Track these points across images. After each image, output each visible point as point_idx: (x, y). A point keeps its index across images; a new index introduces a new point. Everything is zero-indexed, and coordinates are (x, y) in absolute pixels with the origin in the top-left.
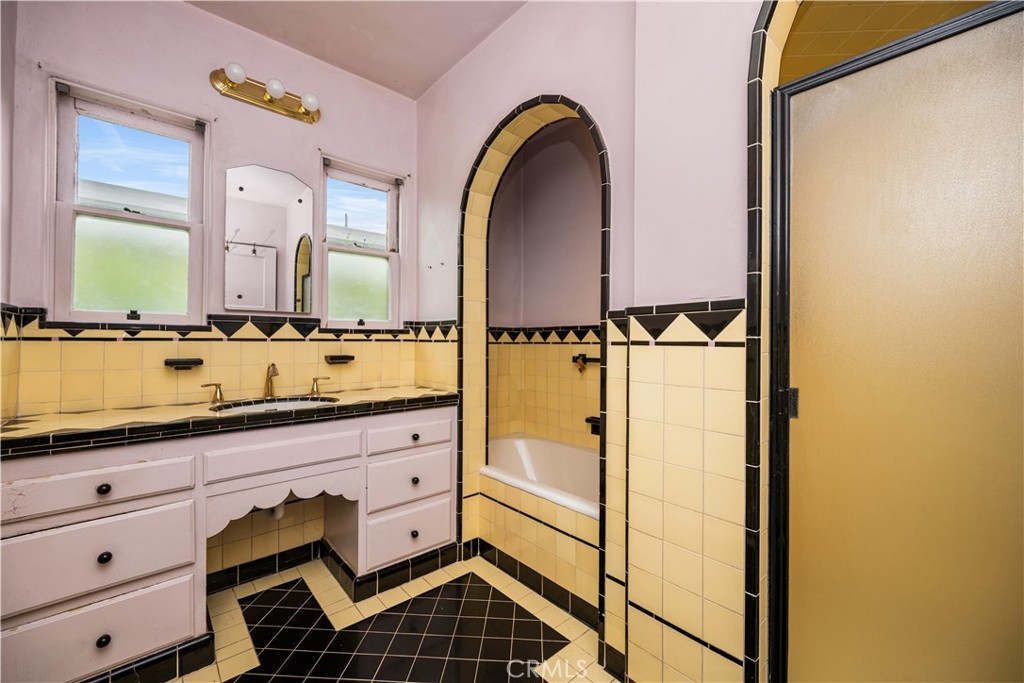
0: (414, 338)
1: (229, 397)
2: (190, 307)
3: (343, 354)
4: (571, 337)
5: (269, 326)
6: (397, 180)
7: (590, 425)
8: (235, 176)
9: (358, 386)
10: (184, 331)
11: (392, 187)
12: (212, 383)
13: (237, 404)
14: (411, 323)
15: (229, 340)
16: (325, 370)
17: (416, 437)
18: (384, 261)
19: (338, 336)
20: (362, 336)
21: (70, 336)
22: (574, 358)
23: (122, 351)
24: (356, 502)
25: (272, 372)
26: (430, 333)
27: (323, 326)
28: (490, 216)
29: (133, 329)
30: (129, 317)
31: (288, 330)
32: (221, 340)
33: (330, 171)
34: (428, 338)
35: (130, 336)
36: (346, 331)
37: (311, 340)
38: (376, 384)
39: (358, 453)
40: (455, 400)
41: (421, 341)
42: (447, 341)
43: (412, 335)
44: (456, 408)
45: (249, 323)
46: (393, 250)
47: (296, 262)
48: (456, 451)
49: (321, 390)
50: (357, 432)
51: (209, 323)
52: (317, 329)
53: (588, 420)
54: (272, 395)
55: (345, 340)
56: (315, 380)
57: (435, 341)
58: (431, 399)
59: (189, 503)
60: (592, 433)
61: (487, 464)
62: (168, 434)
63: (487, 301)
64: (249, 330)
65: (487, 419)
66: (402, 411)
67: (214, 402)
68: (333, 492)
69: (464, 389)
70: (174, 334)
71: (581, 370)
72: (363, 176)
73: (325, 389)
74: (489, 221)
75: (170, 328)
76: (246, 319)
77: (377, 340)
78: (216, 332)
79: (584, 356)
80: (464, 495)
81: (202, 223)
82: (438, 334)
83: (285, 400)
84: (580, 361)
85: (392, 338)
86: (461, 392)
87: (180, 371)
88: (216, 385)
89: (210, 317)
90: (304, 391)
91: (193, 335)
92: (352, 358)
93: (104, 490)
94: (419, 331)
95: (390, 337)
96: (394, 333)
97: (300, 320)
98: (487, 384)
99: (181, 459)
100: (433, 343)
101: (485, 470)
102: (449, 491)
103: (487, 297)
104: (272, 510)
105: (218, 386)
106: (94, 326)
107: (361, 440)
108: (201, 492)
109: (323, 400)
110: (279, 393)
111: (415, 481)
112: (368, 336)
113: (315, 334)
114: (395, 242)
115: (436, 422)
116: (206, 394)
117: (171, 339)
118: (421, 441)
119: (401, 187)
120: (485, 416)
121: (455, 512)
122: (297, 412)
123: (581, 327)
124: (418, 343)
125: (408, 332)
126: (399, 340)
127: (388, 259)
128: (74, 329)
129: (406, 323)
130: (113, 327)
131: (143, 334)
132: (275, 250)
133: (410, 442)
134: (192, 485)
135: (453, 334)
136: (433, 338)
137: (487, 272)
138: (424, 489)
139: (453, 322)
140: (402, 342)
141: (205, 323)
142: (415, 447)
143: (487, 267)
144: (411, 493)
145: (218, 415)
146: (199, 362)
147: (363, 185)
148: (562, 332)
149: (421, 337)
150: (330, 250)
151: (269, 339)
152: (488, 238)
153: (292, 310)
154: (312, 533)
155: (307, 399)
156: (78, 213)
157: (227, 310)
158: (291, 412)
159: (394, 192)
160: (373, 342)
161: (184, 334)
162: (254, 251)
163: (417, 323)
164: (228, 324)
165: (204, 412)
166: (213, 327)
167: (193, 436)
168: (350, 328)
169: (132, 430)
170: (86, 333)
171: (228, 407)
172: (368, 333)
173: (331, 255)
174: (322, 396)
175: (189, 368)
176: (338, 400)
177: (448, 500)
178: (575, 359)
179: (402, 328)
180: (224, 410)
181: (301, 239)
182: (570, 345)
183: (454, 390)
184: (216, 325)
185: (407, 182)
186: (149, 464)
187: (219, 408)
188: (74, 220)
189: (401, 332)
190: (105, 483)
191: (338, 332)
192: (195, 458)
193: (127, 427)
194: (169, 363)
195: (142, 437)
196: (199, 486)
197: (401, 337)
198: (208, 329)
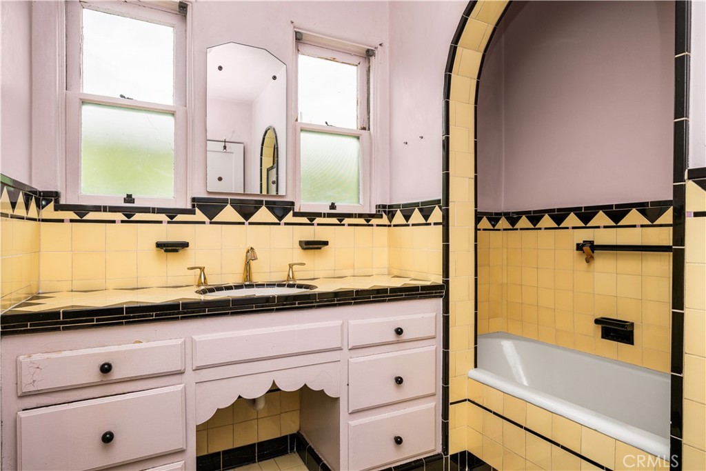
0: (387, 222)
1: (213, 281)
2: (176, 191)
3: (317, 239)
4: (572, 220)
5: (246, 209)
6: (368, 51)
7: (600, 326)
8: (215, 56)
9: (331, 274)
10: (172, 213)
11: (361, 60)
12: (196, 266)
13: (219, 289)
14: (384, 206)
15: (211, 223)
16: (299, 255)
17: (399, 332)
18: (355, 140)
19: (312, 220)
20: (335, 221)
21: (78, 218)
22: (578, 245)
23: (121, 232)
24: (336, 400)
25: (251, 255)
26: (407, 217)
27: (296, 210)
28: (479, 77)
29: (129, 211)
30: (125, 201)
31: (263, 214)
32: (204, 223)
33: (301, 47)
34: (405, 222)
35: (126, 219)
36: (319, 215)
37: (286, 224)
38: (349, 272)
39: (339, 345)
40: (440, 291)
41: (395, 226)
42: (430, 224)
43: (385, 220)
44: (441, 301)
45: (229, 206)
46: (364, 129)
47: (261, 155)
48: (441, 350)
49: (296, 277)
50: (339, 323)
51: (193, 206)
52: (291, 212)
53: (597, 321)
54: (250, 280)
55: (318, 224)
56: (291, 266)
57: (413, 225)
58: (416, 288)
59: (180, 387)
60: (603, 337)
61: (476, 366)
62: (162, 315)
63: (476, 177)
64: (229, 213)
65: (476, 314)
66: (384, 301)
67: (199, 286)
68: (315, 387)
69: (451, 279)
70: (163, 217)
71: (587, 261)
72: (333, 49)
73: (301, 275)
74: (478, 83)
75: (160, 211)
76: (225, 202)
77: (349, 225)
78: (199, 215)
79: (591, 243)
80: (450, 401)
81: (186, 106)
82: (417, 217)
83: (262, 285)
84: (587, 248)
85: (365, 223)
86: (447, 283)
87: (169, 254)
88: (200, 268)
89: (194, 200)
90: (280, 277)
91: (179, 217)
92: (326, 243)
93: (106, 369)
94: (393, 216)
95: (362, 221)
96: (368, 217)
97: (274, 203)
98: (476, 275)
99: (173, 342)
100: (411, 227)
101: (474, 373)
102: (434, 395)
103: (476, 172)
104: (254, 401)
105: (202, 269)
106: (97, 209)
107: (342, 330)
108: (189, 376)
109: (300, 286)
110: (257, 279)
111: (399, 381)
112: (341, 221)
113: (289, 218)
114: (366, 120)
115: (420, 316)
116: (193, 277)
117: (161, 222)
118: (405, 336)
119: (372, 59)
120: (473, 312)
121: (440, 419)
122: (280, 297)
123: (586, 208)
124: (392, 228)
125: (381, 217)
126: (372, 225)
127: (358, 138)
128: (81, 211)
129: (378, 206)
130: (114, 209)
131: (137, 217)
132: (242, 145)
133: (392, 337)
134: (183, 369)
135: (437, 215)
136: (411, 221)
137: (476, 142)
138: (408, 390)
139: (438, 202)
140: (375, 227)
141: (189, 206)
142: (398, 342)
143: (476, 137)
144: (392, 393)
145: (203, 297)
146: (185, 245)
147: (334, 60)
148: (559, 216)
149: (395, 221)
150: (301, 130)
151: (247, 223)
152: (476, 103)
153: (259, 193)
154: (289, 425)
155: (284, 285)
156: (84, 102)
157: (210, 193)
158: (274, 297)
159: (364, 65)
160: (346, 227)
161: (172, 217)
162: (225, 147)
163: (390, 207)
164: (209, 207)
165: (191, 295)
166: (197, 209)
167: (183, 318)
168: (323, 212)
169: (130, 310)
170: (91, 216)
171: (211, 290)
172: (341, 217)
173: (303, 135)
174: (298, 282)
175: (176, 251)
176: (316, 287)
177: (433, 404)
178: (580, 247)
179: (374, 211)
180: (208, 294)
181: (266, 132)
182: (570, 231)
183: (439, 280)
184: (198, 208)
185: (379, 52)
186: (144, 345)
187: (204, 292)
188: (80, 108)
189: (372, 216)
190: (107, 361)
191: (312, 216)
192: (185, 340)
193: (125, 306)
194: (159, 245)
195: (139, 317)
196: (189, 372)
197: (374, 221)
198: (192, 212)
